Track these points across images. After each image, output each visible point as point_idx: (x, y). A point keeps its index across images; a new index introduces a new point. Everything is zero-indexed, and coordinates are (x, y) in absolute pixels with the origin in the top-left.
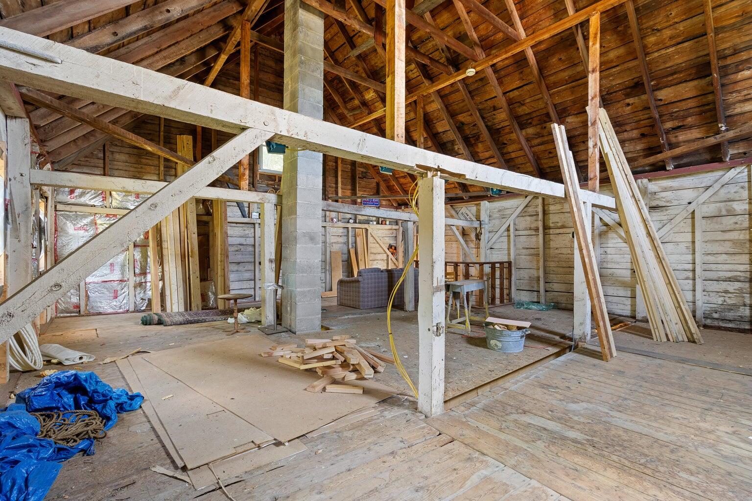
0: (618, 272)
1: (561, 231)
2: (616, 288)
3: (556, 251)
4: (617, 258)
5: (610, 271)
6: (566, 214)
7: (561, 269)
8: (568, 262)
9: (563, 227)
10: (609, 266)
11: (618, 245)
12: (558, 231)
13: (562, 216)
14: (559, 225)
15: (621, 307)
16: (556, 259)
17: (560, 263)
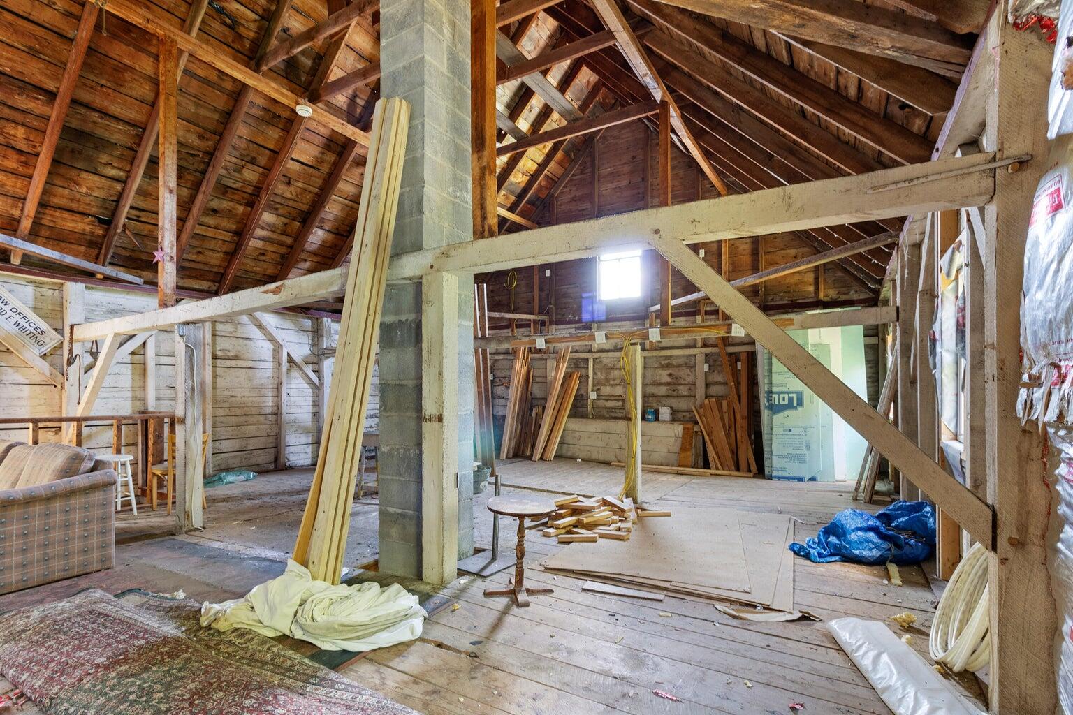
0: (300, 417)
1: (233, 363)
2: (298, 436)
3: (227, 393)
4: (299, 401)
5: (292, 417)
6: (241, 340)
7: (233, 419)
8: (244, 408)
9: (236, 358)
10: (292, 411)
11: (301, 386)
12: (229, 363)
13: (234, 341)
14: (231, 354)
15: (303, 456)
16: (226, 405)
17: (233, 410)
